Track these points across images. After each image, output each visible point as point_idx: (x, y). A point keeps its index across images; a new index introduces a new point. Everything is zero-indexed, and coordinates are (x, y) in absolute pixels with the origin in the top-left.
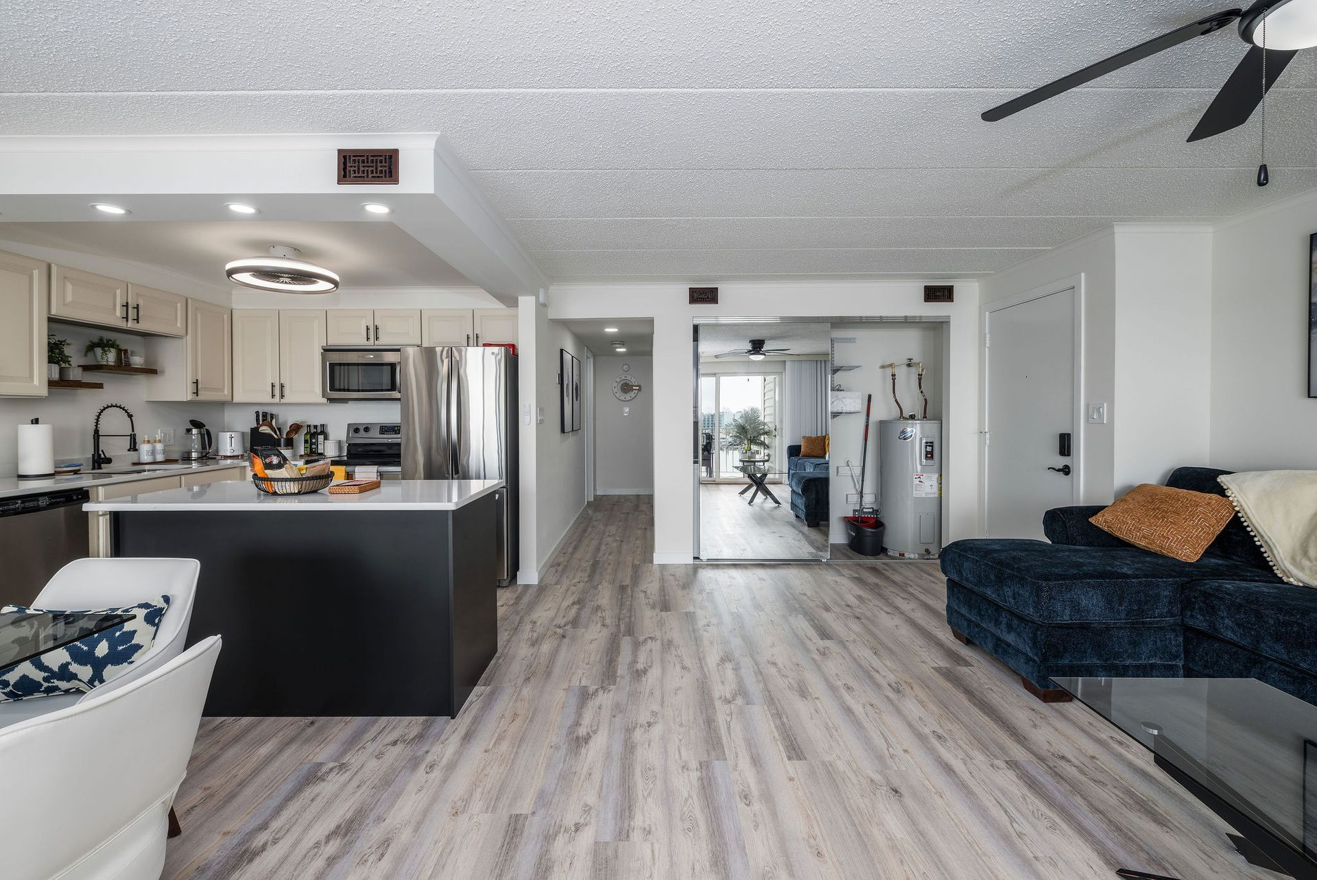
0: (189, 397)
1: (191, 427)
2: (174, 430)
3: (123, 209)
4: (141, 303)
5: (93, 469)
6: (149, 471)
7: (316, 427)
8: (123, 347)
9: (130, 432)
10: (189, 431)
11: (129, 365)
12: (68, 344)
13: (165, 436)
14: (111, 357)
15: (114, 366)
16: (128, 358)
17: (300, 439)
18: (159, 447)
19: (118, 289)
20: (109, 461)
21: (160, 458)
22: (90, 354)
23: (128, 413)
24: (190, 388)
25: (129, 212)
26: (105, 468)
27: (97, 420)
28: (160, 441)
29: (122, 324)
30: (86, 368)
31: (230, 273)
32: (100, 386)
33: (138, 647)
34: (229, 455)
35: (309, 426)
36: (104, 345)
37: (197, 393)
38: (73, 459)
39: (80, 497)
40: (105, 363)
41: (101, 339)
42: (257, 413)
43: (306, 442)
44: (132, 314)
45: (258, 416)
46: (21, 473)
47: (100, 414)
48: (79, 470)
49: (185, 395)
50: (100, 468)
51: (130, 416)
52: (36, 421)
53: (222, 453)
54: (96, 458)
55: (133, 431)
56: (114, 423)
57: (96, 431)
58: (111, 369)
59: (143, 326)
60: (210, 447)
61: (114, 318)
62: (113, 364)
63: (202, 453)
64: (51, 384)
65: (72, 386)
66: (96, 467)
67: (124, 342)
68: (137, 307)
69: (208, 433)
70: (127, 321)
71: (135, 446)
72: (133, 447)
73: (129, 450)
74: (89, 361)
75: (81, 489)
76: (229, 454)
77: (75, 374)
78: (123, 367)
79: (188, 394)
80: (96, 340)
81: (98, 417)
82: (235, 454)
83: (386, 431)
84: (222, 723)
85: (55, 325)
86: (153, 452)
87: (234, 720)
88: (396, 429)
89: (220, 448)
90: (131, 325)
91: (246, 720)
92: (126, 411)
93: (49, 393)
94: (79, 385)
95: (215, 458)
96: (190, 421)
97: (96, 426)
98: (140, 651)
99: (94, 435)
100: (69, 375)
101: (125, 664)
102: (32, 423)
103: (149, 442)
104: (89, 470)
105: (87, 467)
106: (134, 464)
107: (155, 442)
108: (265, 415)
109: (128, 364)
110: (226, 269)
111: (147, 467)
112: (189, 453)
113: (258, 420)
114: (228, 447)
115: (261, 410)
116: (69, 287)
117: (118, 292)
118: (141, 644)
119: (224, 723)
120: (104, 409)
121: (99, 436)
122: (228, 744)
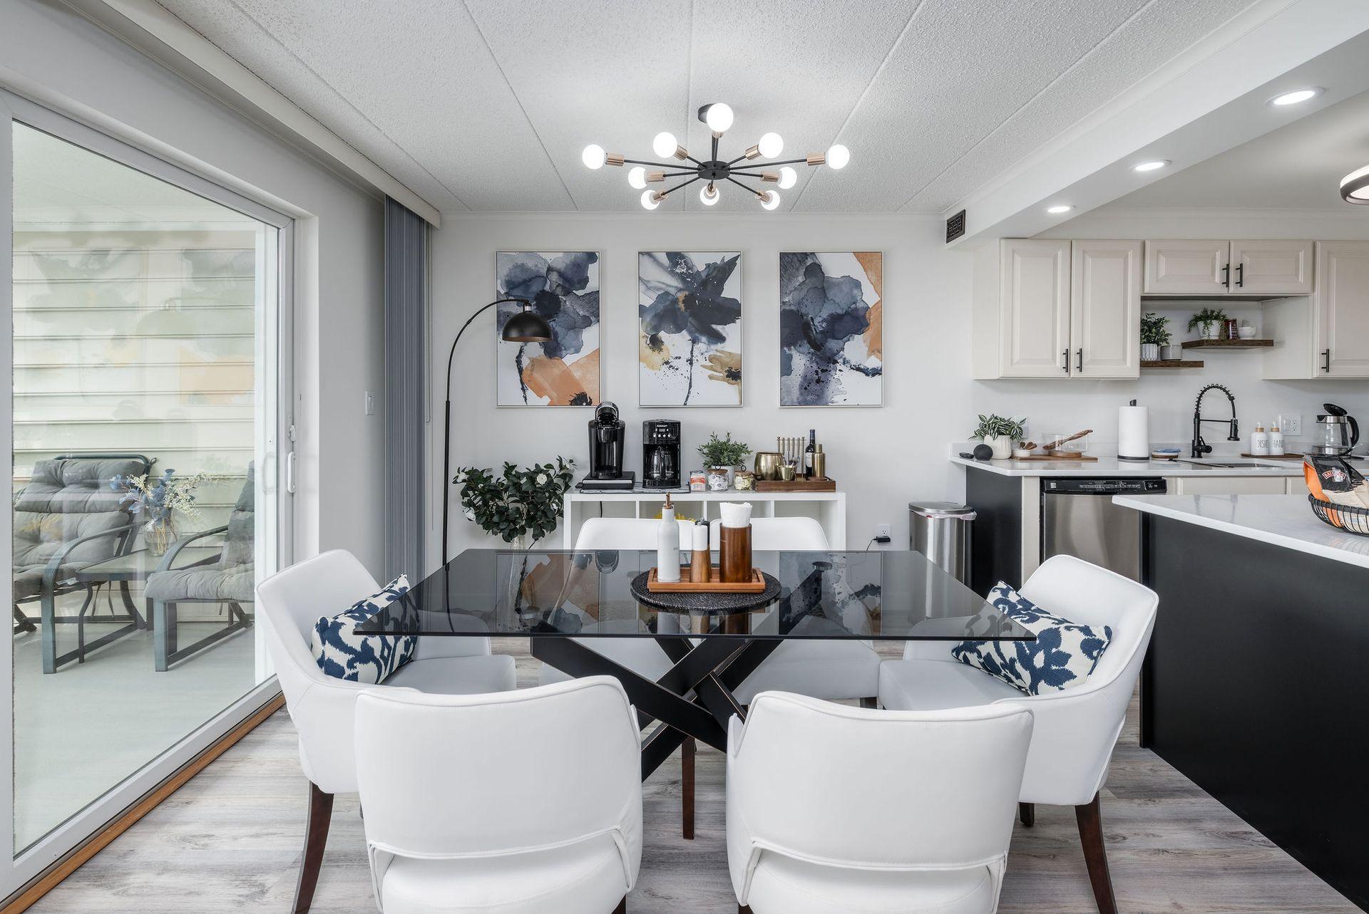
0: (1315, 372)
1: (1325, 413)
2: (1302, 417)
3: (1161, 161)
4: (1247, 262)
5: (1193, 456)
6: (1258, 466)
8: (1230, 317)
9: (1230, 417)
10: (1322, 418)
11: (1238, 337)
12: (1166, 321)
13: (1288, 423)
14: (1214, 331)
15: (1217, 341)
16: (1236, 329)
18: (1276, 437)
19: (1217, 251)
20: (1208, 449)
21: (1277, 450)
22: (1193, 329)
23: (1229, 395)
24: (1319, 361)
25: (1169, 162)
26: (1206, 457)
27: (1198, 402)
28: (1278, 430)
29: (1223, 291)
30: (1186, 346)
31: (1346, 192)
32: (1199, 364)
33: (1070, 676)
36: (1206, 317)
37: (1327, 368)
38: (1173, 445)
39: (1156, 486)
40: (1206, 338)
41: (1205, 311)
44: (1234, 276)
46: (1121, 455)
47: (1201, 396)
48: (1177, 457)
49: (1312, 370)
50: (1200, 456)
51: (1231, 399)
52: (1134, 403)
54: (1196, 445)
55: (1234, 416)
56: (1215, 406)
57: (1197, 415)
58: (1214, 345)
59: (1249, 289)
60: (1354, 442)
61: (1212, 285)
62: (1217, 338)
63: (1340, 449)
64: (1145, 364)
65: (1169, 366)
66: (1196, 455)
67: (1230, 311)
68: (1241, 268)
69: (1353, 422)
70: (1228, 286)
71: (1236, 435)
72: (1234, 436)
73: (1229, 439)
74: (1193, 337)
75: (1160, 478)
77: (1173, 353)
78: (1230, 341)
79: (1315, 368)
80: (1199, 313)
81: (1199, 399)
84: (1246, 833)
85: (1148, 303)
86: (1267, 444)
87: (1264, 841)
90: (1234, 290)
91: (1279, 854)
92: (1227, 393)
93: (1141, 373)
94: (1178, 364)
95: (1362, 459)
96: (1324, 405)
97: (1197, 409)
98: (1072, 680)
99: (1195, 419)
100: (1169, 354)
101: (1056, 688)
102: (1131, 405)
103: (1262, 430)
104: (1188, 457)
105: (1186, 453)
106: (1244, 456)
107: (1272, 431)
109: (1236, 336)
110: (1341, 187)
111: (1256, 461)
116: (1163, 260)
117: (1218, 254)
118: (1075, 674)
119: (1250, 835)
120: (1205, 391)
121: (1199, 420)
122: (1238, 869)
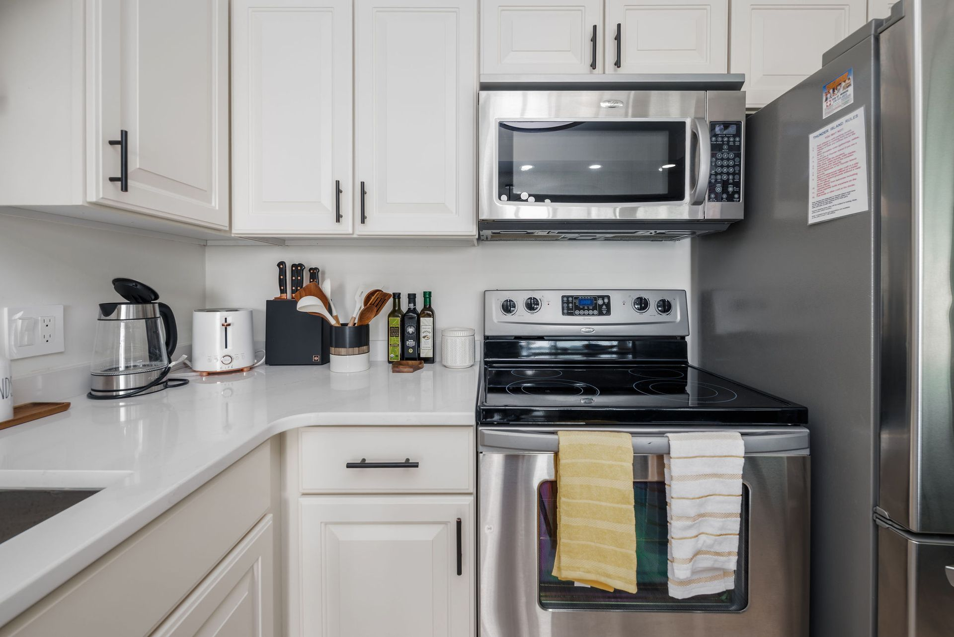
1: (116, 297)
7: (412, 298)
10: (108, 309)
17: (379, 326)
34: (218, 370)
35: (397, 296)
37: (123, 181)
42: (281, 265)
43: (391, 331)
45: (282, 272)
53: (201, 365)
60: (170, 353)
63: (148, 372)
69: (167, 314)
76: (218, 367)
82: (236, 365)
83: (577, 308)
88: (600, 302)
89: (197, 352)
95: (184, 380)
108: (298, 269)
112: (110, 373)
113: (282, 283)
114: (218, 350)
115: (291, 258)
